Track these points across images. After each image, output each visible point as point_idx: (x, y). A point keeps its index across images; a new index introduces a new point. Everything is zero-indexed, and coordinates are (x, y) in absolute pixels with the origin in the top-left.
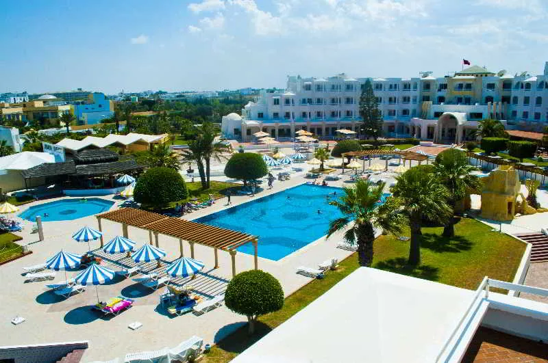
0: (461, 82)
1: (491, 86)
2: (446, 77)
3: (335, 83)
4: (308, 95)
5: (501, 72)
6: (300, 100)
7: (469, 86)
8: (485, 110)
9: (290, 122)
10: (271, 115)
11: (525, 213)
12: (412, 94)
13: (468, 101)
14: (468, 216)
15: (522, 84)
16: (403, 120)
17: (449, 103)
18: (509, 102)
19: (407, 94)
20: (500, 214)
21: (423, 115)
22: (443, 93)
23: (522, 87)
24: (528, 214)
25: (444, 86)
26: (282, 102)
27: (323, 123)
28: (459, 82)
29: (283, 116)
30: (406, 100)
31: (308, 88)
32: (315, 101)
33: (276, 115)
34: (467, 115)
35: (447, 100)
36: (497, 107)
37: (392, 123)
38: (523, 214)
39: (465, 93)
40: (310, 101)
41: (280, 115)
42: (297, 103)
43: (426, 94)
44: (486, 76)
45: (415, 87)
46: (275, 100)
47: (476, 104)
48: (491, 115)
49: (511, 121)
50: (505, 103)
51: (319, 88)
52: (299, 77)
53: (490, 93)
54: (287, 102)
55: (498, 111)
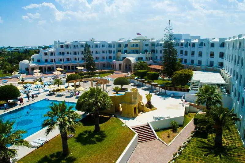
0: (134, 43)
1: (147, 45)
2: (128, 41)
3: (76, 44)
4: (62, 50)
5: (152, 39)
6: (58, 53)
7: (137, 45)
8: (144, 56)
9: (53, 64)
10: (44, 60)
11: (145, 111)
12: (112, 49)
13: (137, 52)
14: (114, 117)
15: (159, 44)
16: (109, 61)
17: (129, 53)
18: (154, 52)
19: (110, 49)
20: (130, 114)
21: (118, 59)
22: (126, 48)
23: (159, 46)
24: (146, 112)
25: (127, 45)
26: (49, 54)
27: (70, 64)
28: (133, 44)
29: (50, 61)
30: (110, 52)
31: (62, 47)
32: (66, 53)
33: (46, 61)
34: (136, 58)
35: (128, 51)
36: (149, 55)
37: (104, 63)
38: (143, 112)
39: (136, 48)
40: (63, 53)
41: (48, 60)
42: (56, 54)
43: (120, 49)
44: (145, 40)
45: (114, 46)
46: (45, 53)
47: (140, 53)
48: (147, 58)
49: (156, 61)
50: (153, 53)
51: (67, 46)
52: (59, 41)
53: (146, 48)
54: (52, 54)
55: (150, 56)
